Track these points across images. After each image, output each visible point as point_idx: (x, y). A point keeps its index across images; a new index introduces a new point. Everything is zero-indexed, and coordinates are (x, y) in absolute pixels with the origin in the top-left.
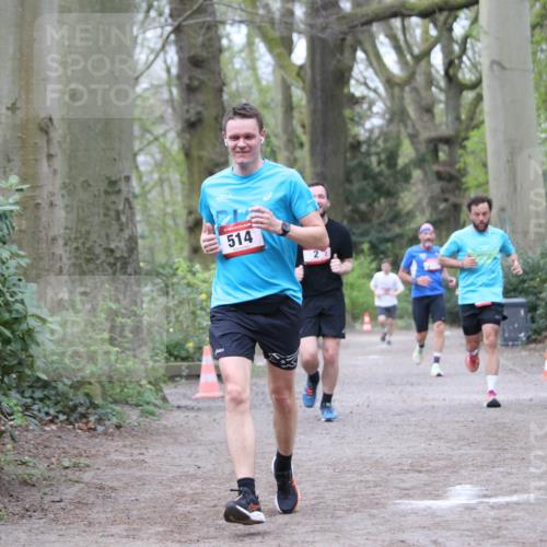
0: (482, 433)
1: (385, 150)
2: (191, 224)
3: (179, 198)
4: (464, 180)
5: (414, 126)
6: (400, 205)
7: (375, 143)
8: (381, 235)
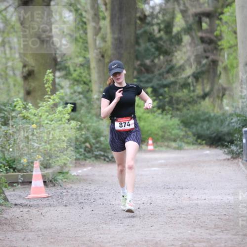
0: (232, 224)
1: (163, 21)
2: (25, 74)
3: (17, 56)
4: (219, 43)
5: (184, 4)
6: (174, 61)
7: (157, 17)
8: (160, 82)
